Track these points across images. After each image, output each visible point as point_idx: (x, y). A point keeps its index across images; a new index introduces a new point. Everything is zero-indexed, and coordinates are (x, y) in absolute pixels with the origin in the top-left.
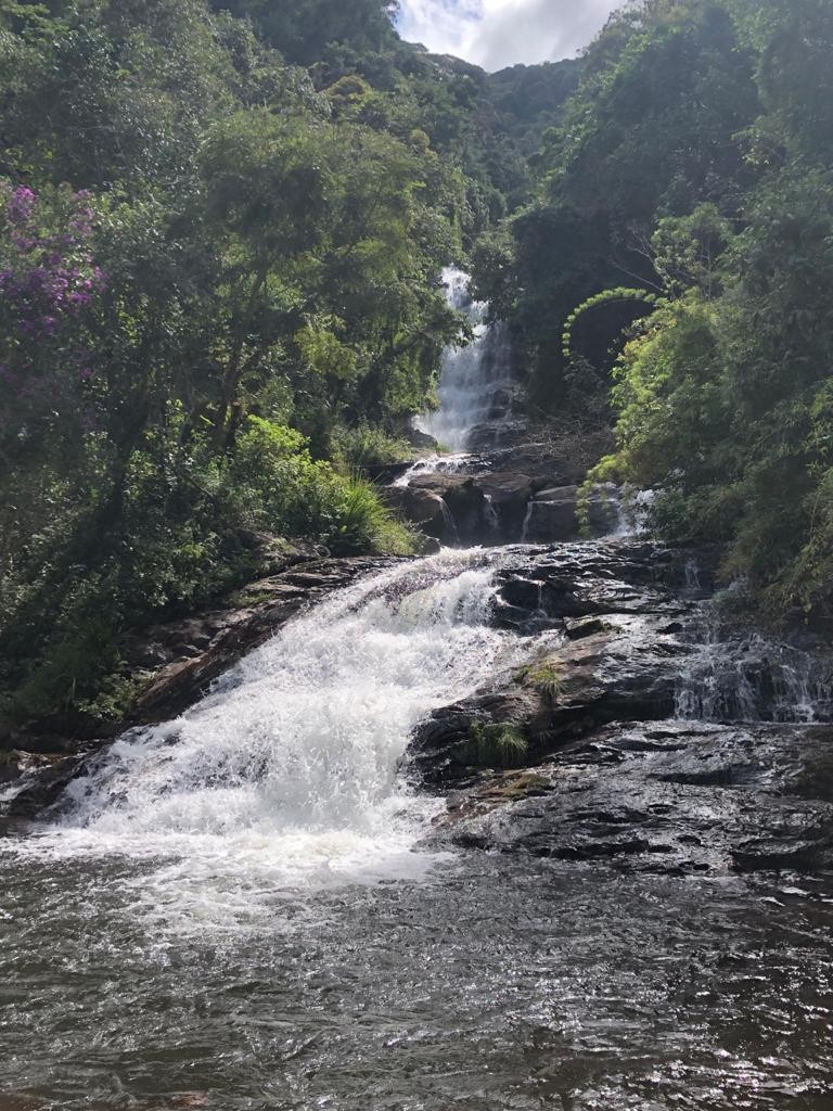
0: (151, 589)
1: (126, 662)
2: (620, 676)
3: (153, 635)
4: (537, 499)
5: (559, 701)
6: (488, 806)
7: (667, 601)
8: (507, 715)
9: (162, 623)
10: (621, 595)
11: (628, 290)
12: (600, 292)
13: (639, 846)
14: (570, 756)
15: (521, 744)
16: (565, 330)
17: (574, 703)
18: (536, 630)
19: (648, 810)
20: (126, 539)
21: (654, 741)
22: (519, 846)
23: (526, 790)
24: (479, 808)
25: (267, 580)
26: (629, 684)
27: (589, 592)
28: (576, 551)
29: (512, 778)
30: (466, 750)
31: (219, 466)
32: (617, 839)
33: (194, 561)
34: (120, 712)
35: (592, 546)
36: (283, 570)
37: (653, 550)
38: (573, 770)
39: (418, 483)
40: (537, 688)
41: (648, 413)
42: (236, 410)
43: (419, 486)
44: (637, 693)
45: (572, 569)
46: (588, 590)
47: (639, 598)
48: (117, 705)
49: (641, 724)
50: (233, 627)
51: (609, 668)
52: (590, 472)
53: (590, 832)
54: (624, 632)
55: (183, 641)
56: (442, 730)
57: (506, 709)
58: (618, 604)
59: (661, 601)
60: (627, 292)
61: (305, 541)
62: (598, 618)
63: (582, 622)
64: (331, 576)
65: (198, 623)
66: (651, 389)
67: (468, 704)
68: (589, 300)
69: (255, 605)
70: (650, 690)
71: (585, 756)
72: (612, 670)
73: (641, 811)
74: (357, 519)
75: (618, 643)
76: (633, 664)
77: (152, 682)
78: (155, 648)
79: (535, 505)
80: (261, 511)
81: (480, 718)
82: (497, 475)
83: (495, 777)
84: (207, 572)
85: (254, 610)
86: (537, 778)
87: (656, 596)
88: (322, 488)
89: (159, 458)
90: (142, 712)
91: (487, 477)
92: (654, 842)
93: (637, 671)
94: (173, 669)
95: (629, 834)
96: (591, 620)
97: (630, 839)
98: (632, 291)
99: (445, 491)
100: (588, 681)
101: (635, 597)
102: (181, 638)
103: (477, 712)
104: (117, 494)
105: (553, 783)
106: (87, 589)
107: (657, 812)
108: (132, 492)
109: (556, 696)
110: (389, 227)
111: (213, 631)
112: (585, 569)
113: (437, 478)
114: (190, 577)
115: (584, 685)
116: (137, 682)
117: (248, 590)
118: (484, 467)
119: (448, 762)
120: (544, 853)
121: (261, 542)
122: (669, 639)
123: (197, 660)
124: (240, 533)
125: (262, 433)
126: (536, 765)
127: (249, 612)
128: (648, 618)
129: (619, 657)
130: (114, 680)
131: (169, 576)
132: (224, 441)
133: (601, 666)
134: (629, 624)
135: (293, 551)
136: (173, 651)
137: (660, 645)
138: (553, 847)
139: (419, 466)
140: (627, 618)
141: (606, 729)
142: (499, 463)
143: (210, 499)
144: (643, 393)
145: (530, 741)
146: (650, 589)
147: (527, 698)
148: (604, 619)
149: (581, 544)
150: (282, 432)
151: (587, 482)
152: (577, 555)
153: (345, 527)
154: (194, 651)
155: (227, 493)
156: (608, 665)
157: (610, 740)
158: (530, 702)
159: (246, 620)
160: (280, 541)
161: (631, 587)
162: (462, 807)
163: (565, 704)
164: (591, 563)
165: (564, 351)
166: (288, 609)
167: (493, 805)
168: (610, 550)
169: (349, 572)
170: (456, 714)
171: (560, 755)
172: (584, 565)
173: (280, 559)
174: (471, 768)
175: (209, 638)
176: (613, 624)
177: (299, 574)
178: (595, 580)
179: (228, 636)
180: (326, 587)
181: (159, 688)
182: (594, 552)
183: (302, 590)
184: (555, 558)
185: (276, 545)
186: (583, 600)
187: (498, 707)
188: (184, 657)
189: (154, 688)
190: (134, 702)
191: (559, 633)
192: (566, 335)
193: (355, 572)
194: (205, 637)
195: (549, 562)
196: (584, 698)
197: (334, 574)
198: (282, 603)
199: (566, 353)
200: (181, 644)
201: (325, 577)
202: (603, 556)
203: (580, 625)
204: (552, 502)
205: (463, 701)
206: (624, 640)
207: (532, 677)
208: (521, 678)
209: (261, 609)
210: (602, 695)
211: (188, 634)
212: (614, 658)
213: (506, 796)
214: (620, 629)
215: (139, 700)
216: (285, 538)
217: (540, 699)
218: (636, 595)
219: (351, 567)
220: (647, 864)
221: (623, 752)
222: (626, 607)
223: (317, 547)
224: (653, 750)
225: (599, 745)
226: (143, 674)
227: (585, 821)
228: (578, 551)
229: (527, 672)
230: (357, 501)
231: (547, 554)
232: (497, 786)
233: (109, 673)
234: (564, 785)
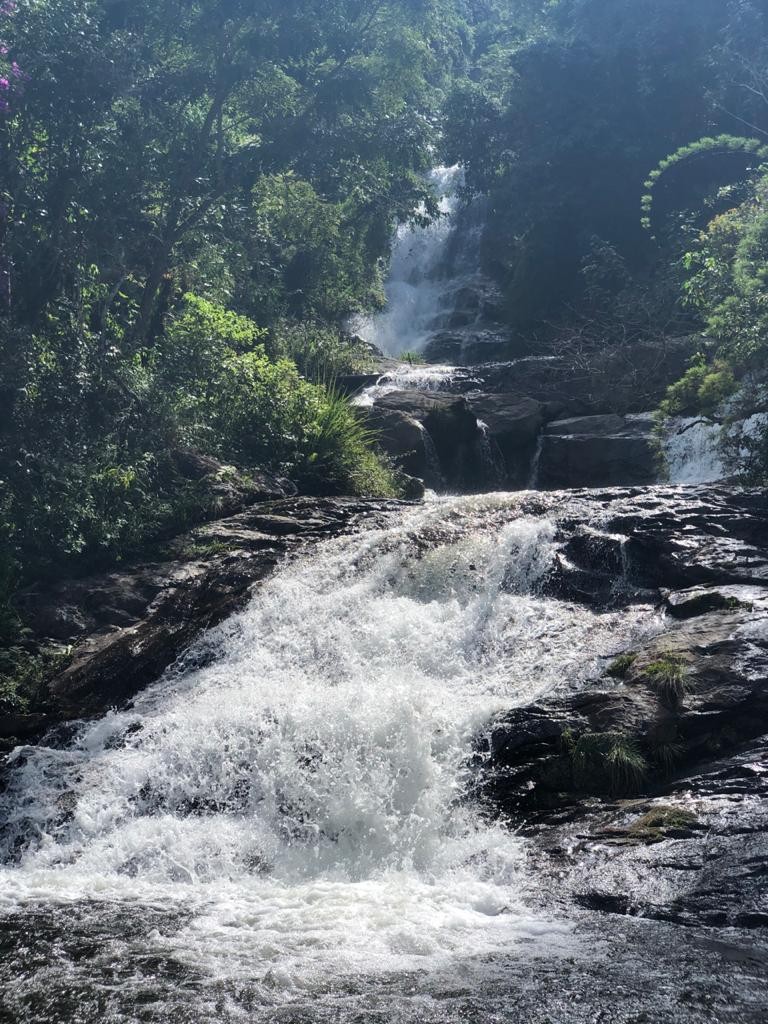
0: (61, 528)
1: (30, 630)
3: (66, 593)
4: (550, 431)
5: (685, 703)
6: (611, 851)
8: (613, 721)
9: (78, 577)
10: (742, 559)
11: (735, 139)
12: (696, 139)
14: (715, 782)
15: (638, 762)
16: (646, 191)
17: (706, 707)
18: (621, 604)
20: (21, 456)
22: (681, 910)
23: (664, 829)
24: (598, 854)
25: (220, 522)
28: (668, 497)
29: (635, 810)
30: (555, 769)
31: (145, 362)
33: (122, 491)
34: (24, 701)
36: (239, 511)
38: (725, 802)
39: (388, 401)
41: (757, 310)
42: (168, 283)
43: (390, 407)
45: (667, 522)
46: (694, 552)
48: (19, 691)
50: (181, 586)
51: (752, 659)
52: (671, 388)
54: (758, 610)
55: (108, 603)
56: (520, 739)
57: (611, 712)
58: (742, 571)
60: (733, 141)
61: (261, 472)
62: (715, 590)
63: (692, 595)
64: (311, 521)
65: (129, 580)
66: (760, 277)
67: (554, 704)
68: (681, 149)
69: (207, 557)
71: (737, 783)
72: (756, 663)
74: (330, 442)
75: (755, 626)
77: (68, 660)
78: (71, 613)
79: (548, 440)
80: (203, 426)
81: (574, 724)
82: (493, 397)
83: (606, 809)
84: (137, 508)
85: (207, 564)
86: (678, 814)
88: (287, 396)
89: (69, 345)
91: (480, 399)
94: (93, 644)
96: (706, 592)
98: (741, 140)
99: (426, 414)
100: (727, 677)
101: (763, 563)
102: (104, 599)
103: (568, 716)
105: (702, 820)
108: (29, 391)
109: (682, 696)
111: (151, 591)
112: (685, 522)
113: (413, 396)
114: (116, 514)
115: (719, 683)
116: (47, 659)
117: (195, 536)
118: (474, 386)
119: (531, 785)
120: (720, 921)
121: (207, 470)
123: (133, 630)
124: (176, 455)
125: (201, 319)
126: (666, 793)
129: (763, 644)
130: (13, 655)
131: (87, 511)
132: (151, 329)
133: (740, 655)
134: (762, 599)
135: (249, 483)
136: (95, 616)
138: (735, 911)
139: (385, 381)
140: (758, 591)
141: (758, 745)
142: (493, 382)
143: (140, 408)
145: (649, 758)
147: (638, 698)
148: (725, 591)
149: (674, 487)
150: (229, 318)
151: (667, 402)
152: (672, 502)
153: (315, 454)
154: (126, 618)
155: (160, 400)
156: (750, 654)
158: (643, 703)
159: (197, 577)
160: (230, 469)
161: (755, 548)
162: (570, 851)
163: (695, 708)
164: (693, 515)
165: (643, 220)
166: (257, 565)
167: (616, 850)
168: (717, 497)
169: (339, 516)
170: (538, 718)
171: (699, 780)
172: (684, 516)
173: (234, 494)
174: (565, 794)
175: (146, 600)
176: (741, 600)
177: (263, 516)
178: (702, 537)
179: (173, 599)
180: (308, 535)
181: (81, 668)
182: (695, 499)
183: (274, 538)
184: (639, 505)
185: (226, 474)
186: (687, 564)
187: (598, 709)
188: (113, 626)
189: (73, 667)
190: (43, 688)
191: (657, 609)
192: (646, 198)
193: (345, 516)
194: (142, 599)
195: (631, 511)
196: (722, 701)
197: (316, 518)
198: (247, 555)
199: (646, 223)
200: (107, 607)
201: (303, 521)
202: (709, 505)
203: (689, 599)
204: (571, 437)
205: (546, 700)
206: (763, 620)
207: (642, 668)
208: (621, 670)
209: (218, 562)
210: (746, 696)
211: (115, 593)
212: (757, 645)
213: (634, 837)
214: (752, 605)
215: (51, 685)
216: (237, 466)
217: (659, 701)
218: (764, 559)
219: (338, 508)
222: (754, 576)
223: (279, 480)
225: (757, 768)
226: (54, 648)
228: (671, 496)
229: (629, 662)
230: (331, 418)
232: (616, 822)
233: (7, 645)
234: (720, 823)
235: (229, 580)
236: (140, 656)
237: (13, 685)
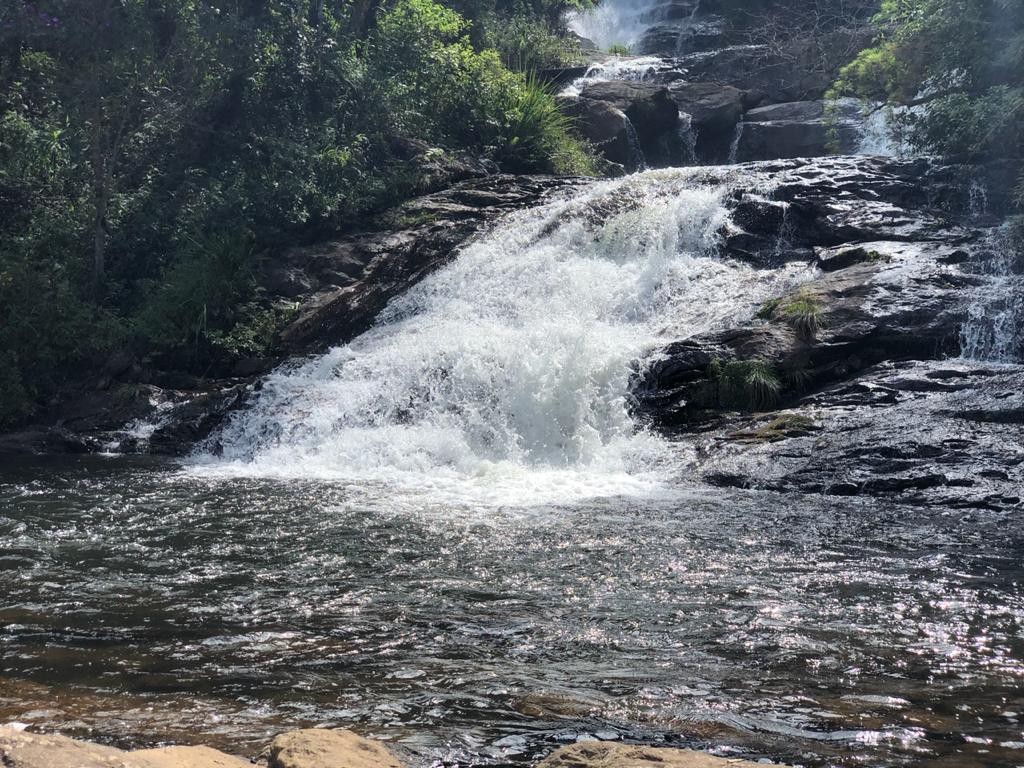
0: (288, 203)
1: (263, 289)
2: (893, 309)
3: (293, 258)
4: (747, 118)
5: (818, 336)
6: (740, 448)
7: (948, 227)
8: (755, 351)
9: (303, 245)
10: (889, 219)
13: (934, 481)
14: (835, 397)
15: (773, 384)
17: (837, 339)
18: (779, 262)
19: (942, 444)
20: (251, 140)
21: (939, 381)
22: (786, 483)
23: (785, 431)
24: (730, 449)
25: (428, 197)
26: (905, 318)
27: (847, 216)
28: (829, 167)
29: (765, 419)
30: (704, 391)
31: (359, 54)
32: (905, 475)
33: (339, 170)
34: (260, 348)
35: (849, 162)
36: (446, 187)
37: (929, 167)
38: (840, 411)
39: (594, 92)
40: (791, 322)
43: (595, 98)
44: (917, 328)
45: (825, 188)
46: (847, 214)
47: (913, 223)
48: (256, 339)
49: (922, 363)
50: (392, 252)
51: (880, 300)
52: (844, 70)
53: (871, 468)
54: (894, 261)
55: (330, 266)
56: (675, 367)
57: (754, 344)
58: (886, 230)
59: (940, 227)
61: (468, 153)
62: (861, 245)
63: (840, 251)
64: (509, 195)
65: (346, 245)
67: (706, 338)
69: (416, 227)
70: (931, 325)
71: (853, 397)
72: (883, 303)
73: (935, 445)
74: (531, 128)
75: (888, 274)
76: (911, 296)
77: (296, 314)
78: (298, 275)
79: (745, 126)
80: (413, 112)
81: (722, 355)
82: (695, 86)
83: (742, 420)
84: (354, 184)
85: (415, 232)
86: (798, 419)
87: (933, 221)
88: (489, 84)
89: (290, 39)
90: (288, 347)
91: (683, 88)
92: (950, 476)
93: (916, 304)
94: (318, 300)
95: (921, 470)
96: (852, 248)
97: (923, 474)
99: (629, 104)
100: (857, 315)
101: (908, 222)
102: (327, 263)
103: (717, 348)
104: (238, 83)
105: (818, 424)
106: (208, 199)
107: (953, 447)
108: (256, 80)
109: (816, 331)
111: (367, 256)
112: (841, 189)
113: (618, 86)
114: (335, 190)
115: (848, 320)
116: (279, 313)
117: (406, 209)
118: (677, 76)
119: (683, 403)
120: (817, 489)
121: (417, 151)
122: (953, 270)
123: (351, 289)
124: (388, 138)
125: (410, 13)
126: (793, 406)
127: (410, 235)
129: (891, 288)
130: (250, 310)
131: (310, 187)
132: (364, 22)
133: (870, 297)
134: (900, 252)
135: (455, 163)
136: (319, 278)
137: (942, 276)
138: (828, 483)
140: (898, 246)
141: (877, 369)
142: (697, 71)
143: (355, 95)
145: (783, 381)
146: (925, 213)
147: (778, 333)
148: (869, 247)
149: (835, 159)
150: (436, 12)
151: (840, 82)
152: (832, 172)
153: (516, 138)
154: (345, 279)
155: (374, 87)
156: (879, 296)
157: (884, 380)
158: (782, 337)
159: (407, 244)
160: (439, 151)
161: (901, 210)
162: (707, 448)
163: (826, 341)
164: (849, 182)
166: (460, 231)
167: (745, 447)
168: (873, 166)
169: (534, 190)
170: (691, 350)
171: (822, 396)
172: (841, 184)
173: (441, 172)
174: (711, 411)
175: (362, 264)
176: (880, 253)
177: (466, 191)
178: (855, 202)
179: (386, 262)
180: (505, 206)
181: (307, 320)
182: (853, 168)
183: (476, 209)
184: (802, 175)
185: (434, 155)
186: (839, 225)
187: (743, 342)
188: (333, 286)
189: (300, 320)
190: (276, 337)
191: (809, 265)
193: (540, 190)
194: (358, 263)
195: (794, 180)
196: (849, 334)
197: (514, 192)
198: (452, 224)
200: (329, 270)
201: (502, 195)
202: (865, 174)
203: (838, 254)
204: (769, 123)
205: (699, 335)
206: (896, 269)
207: (784, 310)
208: (768, 313)
209: (425, 231)
210: (871, 330)
211: (336, 258)
212: (886, 289)
213: (761, 437)
214: (890, 258)
215: (281, 334)
216: (443, 148)
217: (797, 335)
218: (908, 219)
219: (534, 184)
220: (947, 497)
221: (901, 392)
222: (896, 234)
223: (483, 161)
224: (938, 390)
225: (871, 385)
226: (284, 304)
227: (865, 457)
228: (832, 167)
229: (776, 305)
230: (531, 105)
231: (791, 170)
232: (748, 428)
233: (244, 301)
234: (831, 426)
235: (435, 245)
236: (357, 310)
237: (251, 333)
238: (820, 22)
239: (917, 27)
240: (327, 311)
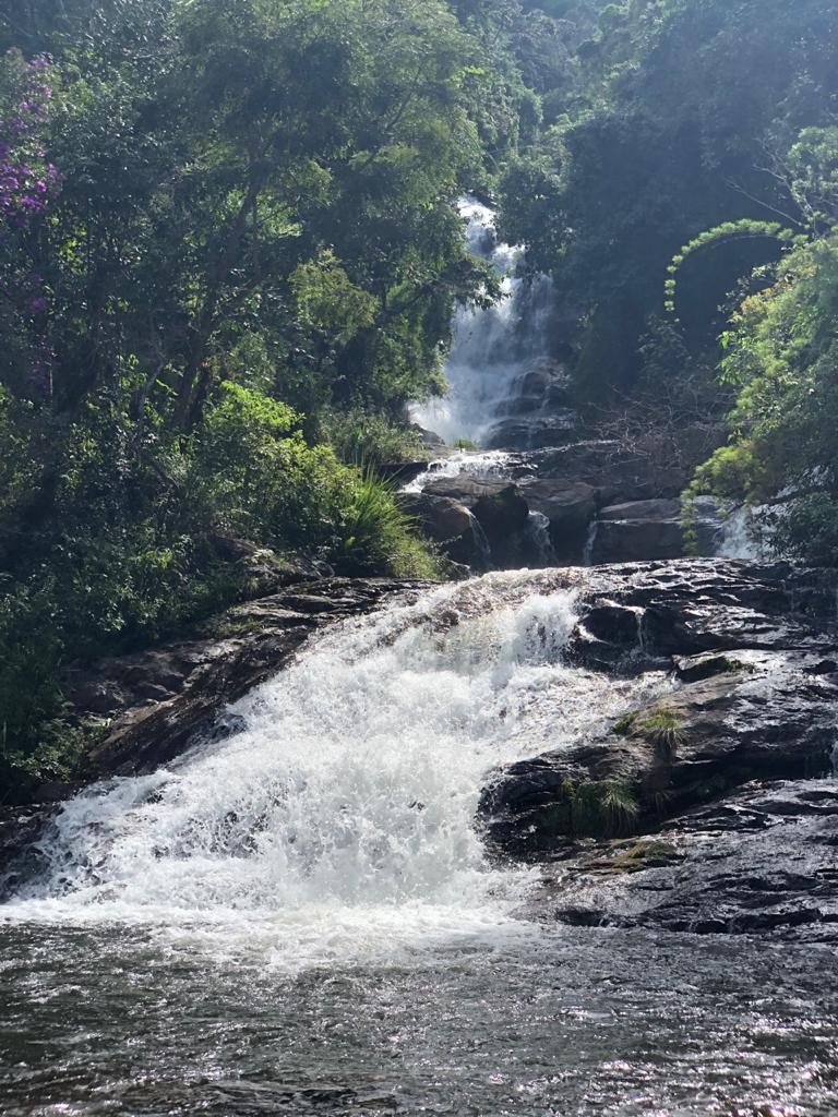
0: (101, 609)
1: (71, 704)
2: (758, 724)
3: (105, 669)
4: (604, 516)
5: (679, 754)
6: (596, 879)
7: (814, 635)
8: (611, 771)
9: (117, 655)
10: (752, 626)
11: (758, 224)
12: (718, 224)
13: (808, 916)
14: (698, 821)
15: (632, 807)
16: (669, 276)
17: (699, 756)
18: (635, 672)
19: (815, 875)
20: (63, 541)
21: (810, 803)
22: (646, 920)
23: (644, 860)
24: (584, 881)
25: (256, 602)
26: (771, 734)
27: (706, 622)
28: (686, 570)
29: (623, 847)
30: (556, 815)
31: (183, 449)
32: (778, 909)
33: (159, 572)
34: (66, 770)
35: (708, 564)
36: (275, 592)
37: (790, 570)
38: (705, 837)
39: (437, 489)
40: (649, 738)
41: (780, 390)
42: (206, 373)
43: (438, 494)
44: (785, 745)
45: (682, 592)
46: (706, 620)
47: (776, 630)
48: (61, 760)
49: (791, 783)
50: (215, 662)
51: (743, 713)
52: (699, 469)
53: (740, 902)
54: (758, 671)
55: (146, 678)
56: (524, 789)
57: (609, 763)
58: (749, 638)
59: (806, 634)
60: (754, 225)
61: (299, 555)
62: (722, 654)
63: (700, 660)
64: (344, 599)
65: (166, 656)
66: (785, 359)
67: (557, 757)
68: (703, 235)
69: (242, 635)
70: (800, 741)
71: (718, 821)
72: (747, 717)
73: (807, 876)
74: (368, 527)
75: (752, 685)
76: (777, 709)
77: (108, 731)
78: (109, 687)
79: (600, 525)
80: (240, 510)
81: (574, 774)
82: (545, 482)
83: (597, 847)
84: (174, 589)
85: (241, 641)
86: (660, 846)
87: (798, 628)
88: (324, 481)
89: (108, 434)
90: (97, 769)
91: (532, 485)
92: (824, 910)
93: (783, 718)
94: (132, 716)
95: (793, 904)
96: (712, 657)
97: (796, 909)
98: (762, 224)
99: (475, 501)
100: (719, 730)
101: (770, 629)
102: (143, 674)
103: (569, 767)
104: (50, 481)
105: (680, 852)
106: (13, 606)
107: (827, 877)
108: (70, 478)
109: (676, 748)
110: (427, 129)
111: (188, 667)
112: (699, 593)
113: (463, 482)
114: (154, 594)
115: (710, 735)
116: (88, 730)
117: (231, 616)
118: (528, 471)
119: (532, 829)
120: (681, 927)
121: (244, 553)
122: (821, 680)
123: (169, 703)
124: (214, 539)
125: (239, 406)
126: (653, 832)
128: (790, 654)
129: (755, 700)
130: (56, 728)
131: (126, 592)
132: (189, 417)
133: (733, 710)
134: (764, 662)
135: (286, 566)
136: (133, 691)
137: (809, 687)
138: (694, 918)
140: (759, 655)
141: (743, 790)
142: (549, 466)
143: (178, 493)
144: (772, 364)
145: (642, 804)
146: (789, 620)
147: (635, 750)
148: (730, 656)
149: (693, 561)
150: (267, 405)
151: (696, 482)
153: (352, 538)
154: (162, 693)
155: (198, 485)
156: (742, 709)
157: (751, 802)
158: (640, 754)
159: (231, 653)
160: (268, 552)
161: (764, 616)
162: (560, 879)
163: (687, 758)
164: (708, 586)
165: (667, 304)
166: (290, 640)
167: (601, 877)
168: (732, 569)
169: (371, 595)
170: (541, 769)
171: (684, 820)
172: (699, 588)
173: (270, 576)
174: (564, 837)
175: (182, 675)
176: (743, 662)
177: (297, 596)
178: (715, 607)
179: (208, 673)
180: (340, 612)
181: (119, 739)
182: (711, 571)
183: (307, 616)
184: (657, 578)
185: (262, 557)
186: (699, 632)
187: (597, 761)
188: (150, 700)
189: (113, 738)
190: (84, 757)
191: (668, 675)
192: (670, 282)
193: (377, 594)
194: (177, 674)
195: (650, 584)
196: (712, 751)
197: (349, 597)
198: (280, 632)
199: (669, 306)
200: (145, 682)
201: (335, 600)
202: (724, 577)
203: (697, 663)
205: (550, 753)
206: (760, 680)
207: (641, 724)
208: (624, 728)
209: (252, 639)
210: (736, 747)
211: (153, 670)
212: (750, 701)
213: (618, 867)
214: (753, 667)
215: (91, 754)
216: (274, 550)
217: (655, 752)
218: (771, 626)
219: (370, 587)
220: (821, 934)
221: (769, 816)
222: (759, 641)
223: (316, 563)
224: (810, 814)
225: (737, 808)
226: (95, 721)
227: (734, 889)
228: (689, 569)
229: (632, 720)
230: (368, 502)
231: (647, 573)
232: (604, 856)
233: (49, 717)
234: (695, 853)
235: (261, 655)
236: (175, 727)
237: (56, 754)
238: (676, 416)
239: (774, 424)
240: (142, 728)
